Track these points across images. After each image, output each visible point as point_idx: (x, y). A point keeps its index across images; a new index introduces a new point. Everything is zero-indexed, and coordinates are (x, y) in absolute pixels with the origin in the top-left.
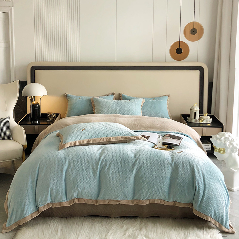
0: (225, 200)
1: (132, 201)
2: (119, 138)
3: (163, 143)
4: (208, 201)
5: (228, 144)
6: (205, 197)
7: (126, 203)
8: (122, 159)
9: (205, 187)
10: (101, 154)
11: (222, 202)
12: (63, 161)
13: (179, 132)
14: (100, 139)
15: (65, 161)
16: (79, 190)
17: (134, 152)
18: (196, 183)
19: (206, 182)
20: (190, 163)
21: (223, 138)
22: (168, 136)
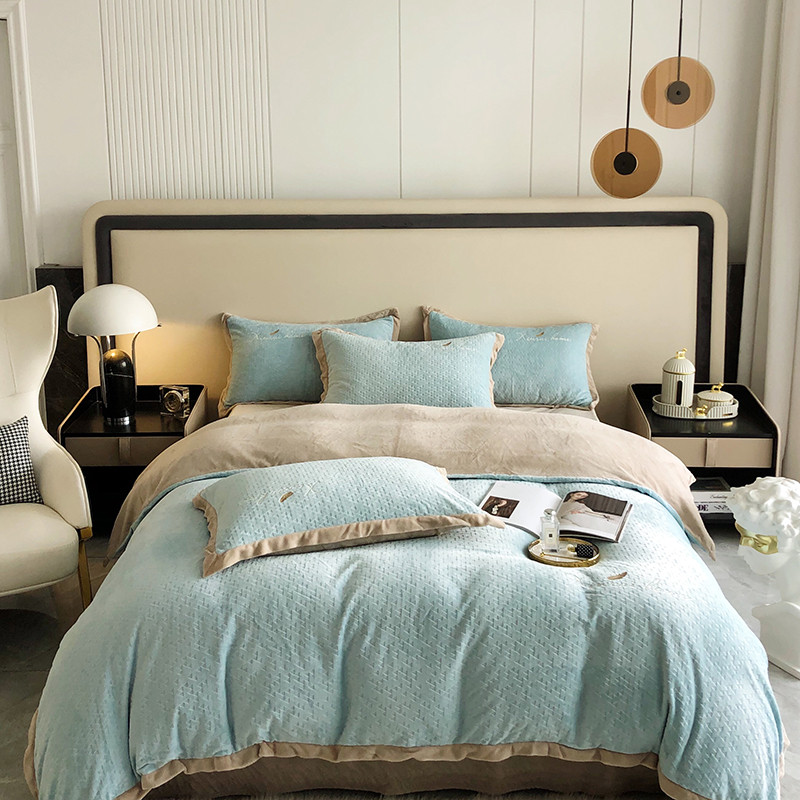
0: (768, 742)
1: (456, 747)
2: (411, 523)
3: (562, 532)
4: (707, 750)
5: (786, 522)
6: (700, 736)
7: (434, 756)
9: (699, 701)
10: (348, 591)
11: (757, 750)
12: (217, 619)
14: (344, 530)
15: (226, 618)
16: (274, 717)
17: (461, 579)
18: (668, 690)
19: (704, 684)
20: (652, 617)
21: (770, 502)
22: (580, 497)
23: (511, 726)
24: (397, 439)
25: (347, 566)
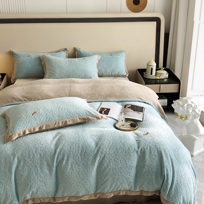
1: (95, 194)
2: (77, 120)
3: (126, 119)
4: (176, 189)
5: (191, 111)
6: (174, 185)
7: (88, 198)
8: (81, 151)
9: (173, 174)
10: (57, 145)
11: (191, 187)
12: (10, 159)
13: (140, 99)
14: (54, 124)
15: (14, 158)
16: (33, 191)
17: (95, 138)
18: (164, 171)
19: (175, 168)
20: (158, 148)
21: (186, 105)
22: (129, 106)
23: (113, 186)
24: (70, 90)
25: (56, 136)
